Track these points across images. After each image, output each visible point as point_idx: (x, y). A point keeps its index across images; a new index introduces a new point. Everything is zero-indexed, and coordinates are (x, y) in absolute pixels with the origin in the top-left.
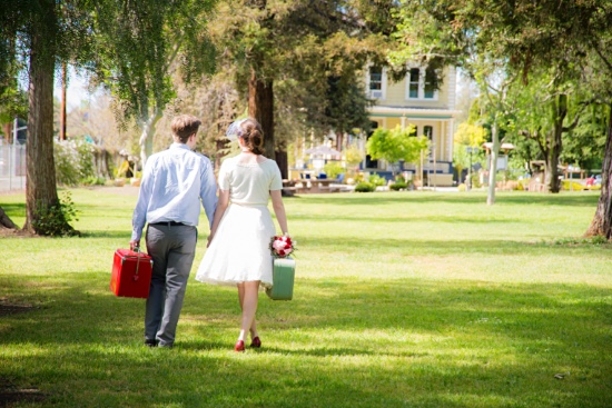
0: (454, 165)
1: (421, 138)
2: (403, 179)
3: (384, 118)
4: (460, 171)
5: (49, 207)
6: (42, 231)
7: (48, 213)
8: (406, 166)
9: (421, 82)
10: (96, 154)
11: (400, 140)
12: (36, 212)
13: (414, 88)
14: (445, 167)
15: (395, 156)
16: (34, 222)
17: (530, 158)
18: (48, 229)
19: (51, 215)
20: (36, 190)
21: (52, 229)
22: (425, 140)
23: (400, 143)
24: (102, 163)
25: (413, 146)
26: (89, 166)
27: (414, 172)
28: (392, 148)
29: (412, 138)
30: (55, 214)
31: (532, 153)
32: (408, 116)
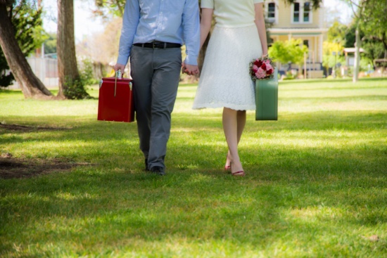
0: (323, 65)
1: (303, 47)
2: (291, 74)
3: (277, 36)
4: (327, 69)
5: (74, 81)
6: (69, 97)
7: (73, 84)
8: (293, 66)
9: (302, 11)
10: (95, 65)
11: (290, 49)
12: (65, 84)
13: (296, 16)
14: (318, 66)
15: (286, 59)
16: (64, 90)
17: (374, 58)
18: (73, 95)
19: (75, 86)
20: (65, 70)
21: (76, 95)
22: (305, 49)
23: (290, 51)
24: (98, 71)
25: (297, 52)
26: (91, 72)
27: (298, 70)
28: (284, 54)
29: (297, 47)
30: (77, 85)
31: (375, 55)
32: (293, 34)
